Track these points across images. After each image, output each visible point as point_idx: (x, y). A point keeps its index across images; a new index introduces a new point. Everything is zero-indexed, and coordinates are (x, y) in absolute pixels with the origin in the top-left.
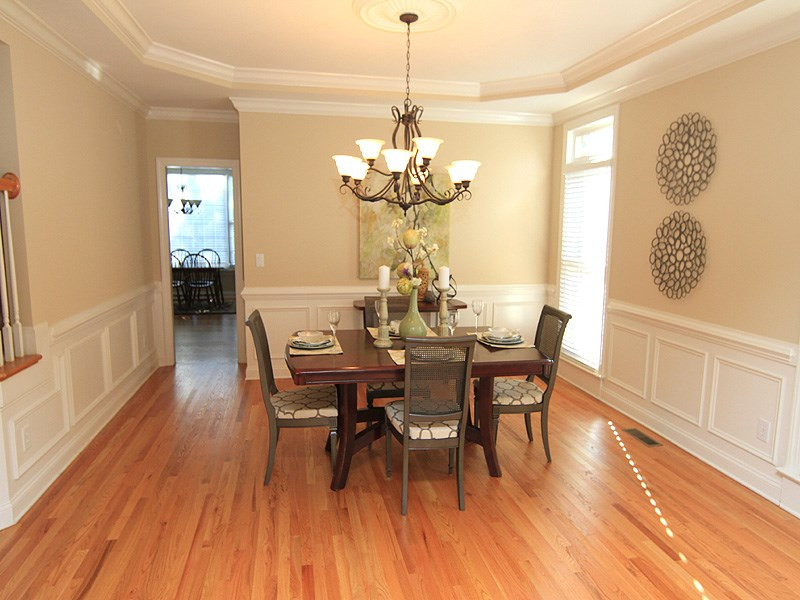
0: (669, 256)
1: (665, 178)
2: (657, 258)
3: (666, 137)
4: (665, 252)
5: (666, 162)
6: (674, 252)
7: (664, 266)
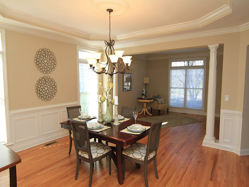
0: (42, 89)
1: (38, 65)
2: (38, 90)
3: (38, 53)
4: (40, 88)
5: (38, 60)
6: (44, 88)
7: (41, 92)
